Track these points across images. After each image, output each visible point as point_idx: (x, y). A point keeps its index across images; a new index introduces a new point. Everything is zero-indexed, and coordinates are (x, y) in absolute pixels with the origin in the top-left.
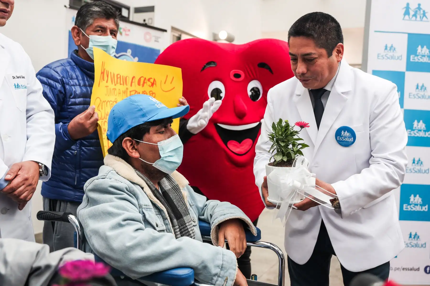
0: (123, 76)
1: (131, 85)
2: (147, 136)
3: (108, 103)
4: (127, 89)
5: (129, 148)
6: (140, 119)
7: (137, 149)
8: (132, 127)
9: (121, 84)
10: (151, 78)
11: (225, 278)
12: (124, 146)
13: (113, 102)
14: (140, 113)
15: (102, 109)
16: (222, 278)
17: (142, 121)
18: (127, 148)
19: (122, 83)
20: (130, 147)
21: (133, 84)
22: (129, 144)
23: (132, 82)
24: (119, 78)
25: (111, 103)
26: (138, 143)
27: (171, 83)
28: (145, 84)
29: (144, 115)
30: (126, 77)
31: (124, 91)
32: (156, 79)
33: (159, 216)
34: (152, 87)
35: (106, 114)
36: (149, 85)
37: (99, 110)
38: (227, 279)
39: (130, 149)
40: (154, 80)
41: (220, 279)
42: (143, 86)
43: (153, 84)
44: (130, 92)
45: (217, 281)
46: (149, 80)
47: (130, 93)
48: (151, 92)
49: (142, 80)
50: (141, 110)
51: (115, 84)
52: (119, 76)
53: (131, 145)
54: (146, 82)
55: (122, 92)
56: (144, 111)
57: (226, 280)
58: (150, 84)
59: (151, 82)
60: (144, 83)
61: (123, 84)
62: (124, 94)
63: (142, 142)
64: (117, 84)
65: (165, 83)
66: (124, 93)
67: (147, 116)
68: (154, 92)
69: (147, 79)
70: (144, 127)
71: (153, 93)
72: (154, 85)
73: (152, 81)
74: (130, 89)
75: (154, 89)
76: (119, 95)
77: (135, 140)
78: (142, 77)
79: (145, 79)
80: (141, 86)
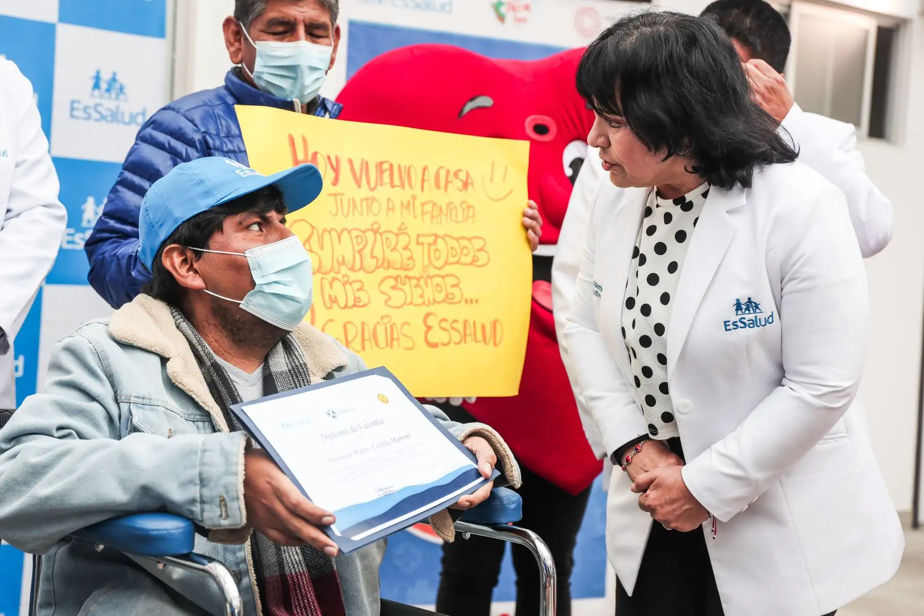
0: (399, 167)
1: (423, 189)
2: (217, 238)
3: (345, 235)
4: (414, 197)
5: (178, 269)
6: (199, 201)
7: (198, 269)
8: (183, 220)
9: (393, 186)
10: (461, 170)
11: (218, 501)
12: (167, 264)
13: (364, 232)
14: (200, 189)
15: (322, 248)
16: (211, 502)
17: (204, 205)
18: (175, 268)
19: (397, 181)
20: (180, 267)
21: (426, 184)
22: (177, 260)
23: (423, 181)
24: (386, 170)
25: (354, 234)
26: (198, 255)
27: (504, 179)
28: (450, 185)
29: (207, 194)
30: (409, 169)
31: (405, 203)
32: (470, 172)
33: (201, 424)
34: (464, 192)
35: (338, 261)
36: (458, 188)
37: (311, 251)
38: (223, 500)
39: (183, 271)
40: (468, 174)
41: (207, 507)
42: (446, 189)
43: (466, 185)
44: (423, 205)
45: (202, 511)
46: (456, 175)
47: (422, 209)
48: (464, 205)
49: (443, 173)
50: (201, 182)
51: (373, 185)
52: (386, 166)
53: (185, 261)
54: (450, 179)
55: (398, 206)
56: (208, 183)
57: (223, 502)
58: (460, 184)
59: (461, 180)
60: (447, 182)
61: (403, 186)
62: (405, 212)
63: (208, 251)
64: (379, 187)
65: (491, 180)
66: (406, 208)
67: (215, 195)
68: (470, 203)
69: (452, 173)
70: (207, 219)
71: (469, 207)
72: (470, 187)
73: (462, 176)
74: (422, 197)
75: (470, 196)
76: (391, 213)
77: (191, 248)
78: (442, 167)
79: (448, 172)
80: (443, 189)
